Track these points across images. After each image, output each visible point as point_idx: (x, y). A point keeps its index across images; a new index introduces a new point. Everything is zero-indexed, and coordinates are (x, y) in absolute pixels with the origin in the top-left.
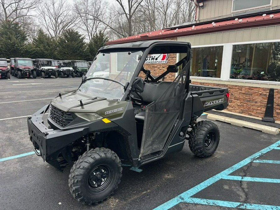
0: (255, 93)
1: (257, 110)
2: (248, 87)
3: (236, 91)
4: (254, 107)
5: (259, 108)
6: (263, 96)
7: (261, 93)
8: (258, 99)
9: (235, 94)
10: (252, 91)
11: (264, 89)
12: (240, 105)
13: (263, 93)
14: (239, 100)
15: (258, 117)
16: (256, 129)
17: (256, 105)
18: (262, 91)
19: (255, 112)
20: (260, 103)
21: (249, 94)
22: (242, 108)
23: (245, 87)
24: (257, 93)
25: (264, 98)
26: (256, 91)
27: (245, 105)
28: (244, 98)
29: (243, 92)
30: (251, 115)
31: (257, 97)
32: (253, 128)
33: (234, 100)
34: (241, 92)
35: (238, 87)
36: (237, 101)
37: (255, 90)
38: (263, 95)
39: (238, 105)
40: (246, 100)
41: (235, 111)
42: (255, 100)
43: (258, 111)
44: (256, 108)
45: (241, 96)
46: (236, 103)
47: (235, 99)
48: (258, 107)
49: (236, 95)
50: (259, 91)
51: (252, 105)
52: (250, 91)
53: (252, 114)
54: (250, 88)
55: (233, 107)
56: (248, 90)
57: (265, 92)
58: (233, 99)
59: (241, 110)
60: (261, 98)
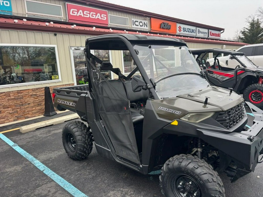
0: (25, 96)
1: (33, 110)
2: (17, 92)
3: (3, 99)
4: (29, 109)
5: (34, 109)
6: (34, 97)
7: (31, 94)
8: (30, 101)
9: (2, 103)
10: (22, 94)
11: (33, 89)
12: (13, 113)
13: (33, 94)
14: (10, 108)
15: (35, 116)
16: (75, 118)
17: (30, 106)
18: (32, 92)
19: (31, 113)
20: (33, 104)
21: (20, 98)
22: (16, 114)
23: (13, 92)
24: (28, 95)
25: (35, 98)
26: (27, 94)
27: (18, 110)
28: (15, 104)
29: (12, 98)
30: (28, 118)
31: (28, 99)
32: (73, 119)
33: (4, 110)
34: (9, 98)
35: (4, 94)
36: (7, 109)
37: (25, 93)
38: (34, 95)
39: (11, 113)
40: (18, 105)
41: (8, 121)
42: (28, 102)
43: (33, 112)
44: (31, 109)
45: (11, 102)
46: (7, 112)
47: (4, 108)
48: (32, 108)
49: (4, 103)
50: (29, 93)
51: (27, 108)
52: (19, 95)
53: (29, 116)
54: (19, 92)
55: (4, 118)
56: (17, 95)
57: (34, 92)
58: (2, 109)
59: (16, 117)
60: (33, 99)
